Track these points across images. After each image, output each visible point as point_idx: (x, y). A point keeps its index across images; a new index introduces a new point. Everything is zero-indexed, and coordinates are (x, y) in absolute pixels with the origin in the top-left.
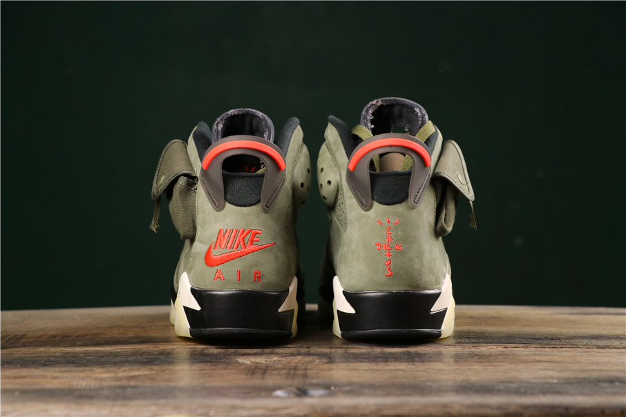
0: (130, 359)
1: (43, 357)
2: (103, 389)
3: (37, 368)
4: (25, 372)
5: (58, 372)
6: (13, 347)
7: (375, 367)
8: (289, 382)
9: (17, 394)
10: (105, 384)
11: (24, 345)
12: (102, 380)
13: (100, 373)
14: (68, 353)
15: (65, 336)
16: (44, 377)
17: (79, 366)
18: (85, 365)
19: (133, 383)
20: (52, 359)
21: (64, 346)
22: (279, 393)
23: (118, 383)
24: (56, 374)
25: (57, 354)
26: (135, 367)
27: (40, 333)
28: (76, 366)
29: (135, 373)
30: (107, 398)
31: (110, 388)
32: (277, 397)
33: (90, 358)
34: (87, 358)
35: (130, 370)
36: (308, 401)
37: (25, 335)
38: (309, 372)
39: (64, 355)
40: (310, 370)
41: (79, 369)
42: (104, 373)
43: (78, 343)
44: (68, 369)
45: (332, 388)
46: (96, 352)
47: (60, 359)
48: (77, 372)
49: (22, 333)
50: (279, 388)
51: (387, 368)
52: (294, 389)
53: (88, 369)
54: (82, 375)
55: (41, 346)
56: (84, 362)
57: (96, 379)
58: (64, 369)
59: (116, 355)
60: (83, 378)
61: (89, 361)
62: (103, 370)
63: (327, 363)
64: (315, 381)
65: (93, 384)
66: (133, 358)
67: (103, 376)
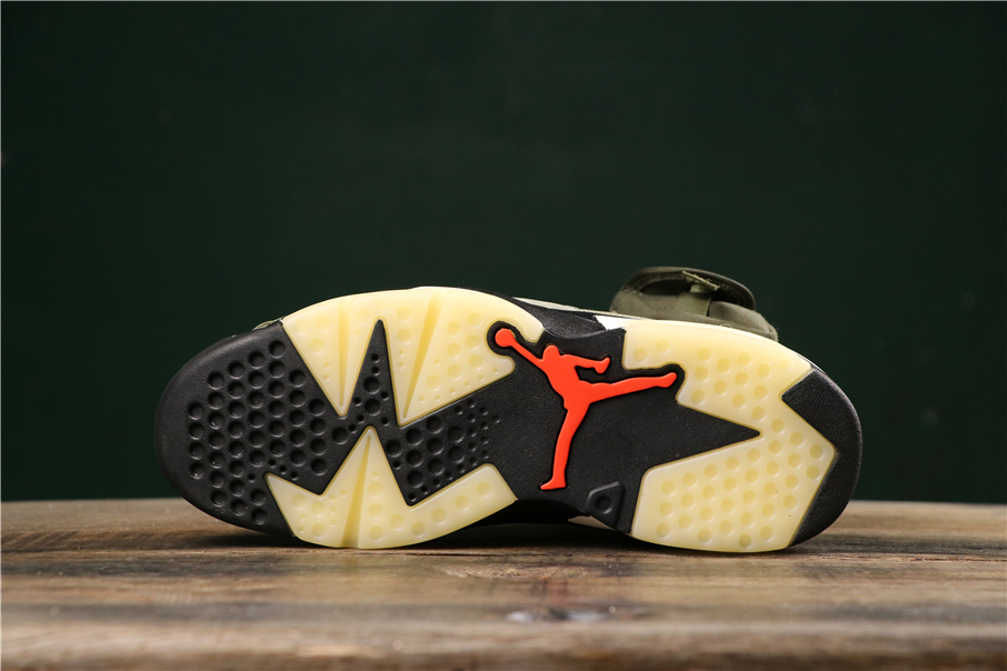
0: (255, 567)
1: (106, 562)
2: (206, 606)
3: (93, 577)
4: (71, 582)
5: (129, 583)
6: (52, 550)
7: (688, 583)
8: (535, 600)
9: (54, 612)
10: (210, 599)
11: (73, 547)
12: (205, 594)
13: (202, 586)
14: (149, 558)
15: (144, 535)
16: (104, 589)
17: (167, 575)
18: (176, 574)
19: (259, 598)
20: (119, 565)
21: (141, 549)
22: (518, 616)
23: (232, 599)
24: (125, 586)
25: (129, 559)
26: (266, 578)
27: (102, 530)
28: (161, 576)
29: (264, 586)
30: (214, 618)
31: (218, 605)
32: (514, 623)
33: (187, 565)
34: (182, 564)
35: (254, 582)
36: (568, 627)
37: (74, 533)
38: (570, 588)
39: (142, 561)
40: (573, 584)
41: (166, 579)
42: (209, 585)
43: (167, 545)
44: (147, 579)
45: (613, 610)
46: (198, 557)
47: (134, 565)
48: (162, 583)
49: (71, 530)
50: (518, 608)
51: (709, 584)
52: (543, 612)
53: (182, 579)
54: (171, 588)
55: (102, 548)
56: (175, 569)
57: (194, 593)
58: (140, 579)
59: (232, 561)
60: (172, 592)
61: (183, 568)
62: (208, 581)
63: (602, 576)
64: (582, 600)
65: (189, 599)
66: (261, 566)
67: (206, 589)
